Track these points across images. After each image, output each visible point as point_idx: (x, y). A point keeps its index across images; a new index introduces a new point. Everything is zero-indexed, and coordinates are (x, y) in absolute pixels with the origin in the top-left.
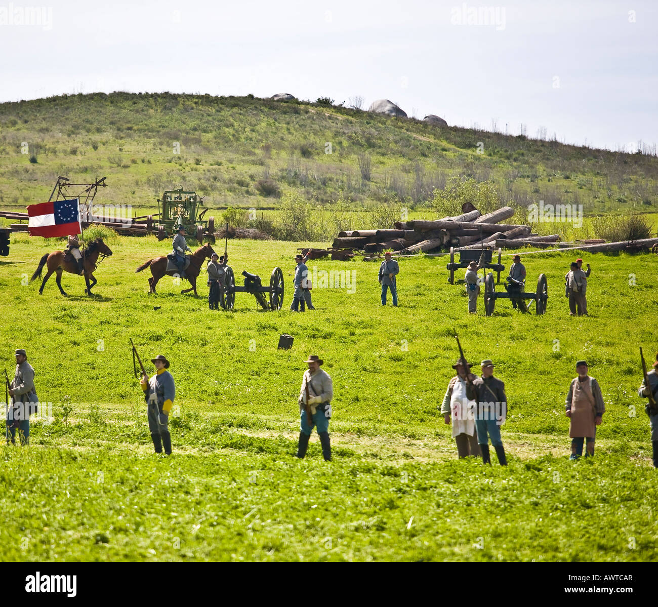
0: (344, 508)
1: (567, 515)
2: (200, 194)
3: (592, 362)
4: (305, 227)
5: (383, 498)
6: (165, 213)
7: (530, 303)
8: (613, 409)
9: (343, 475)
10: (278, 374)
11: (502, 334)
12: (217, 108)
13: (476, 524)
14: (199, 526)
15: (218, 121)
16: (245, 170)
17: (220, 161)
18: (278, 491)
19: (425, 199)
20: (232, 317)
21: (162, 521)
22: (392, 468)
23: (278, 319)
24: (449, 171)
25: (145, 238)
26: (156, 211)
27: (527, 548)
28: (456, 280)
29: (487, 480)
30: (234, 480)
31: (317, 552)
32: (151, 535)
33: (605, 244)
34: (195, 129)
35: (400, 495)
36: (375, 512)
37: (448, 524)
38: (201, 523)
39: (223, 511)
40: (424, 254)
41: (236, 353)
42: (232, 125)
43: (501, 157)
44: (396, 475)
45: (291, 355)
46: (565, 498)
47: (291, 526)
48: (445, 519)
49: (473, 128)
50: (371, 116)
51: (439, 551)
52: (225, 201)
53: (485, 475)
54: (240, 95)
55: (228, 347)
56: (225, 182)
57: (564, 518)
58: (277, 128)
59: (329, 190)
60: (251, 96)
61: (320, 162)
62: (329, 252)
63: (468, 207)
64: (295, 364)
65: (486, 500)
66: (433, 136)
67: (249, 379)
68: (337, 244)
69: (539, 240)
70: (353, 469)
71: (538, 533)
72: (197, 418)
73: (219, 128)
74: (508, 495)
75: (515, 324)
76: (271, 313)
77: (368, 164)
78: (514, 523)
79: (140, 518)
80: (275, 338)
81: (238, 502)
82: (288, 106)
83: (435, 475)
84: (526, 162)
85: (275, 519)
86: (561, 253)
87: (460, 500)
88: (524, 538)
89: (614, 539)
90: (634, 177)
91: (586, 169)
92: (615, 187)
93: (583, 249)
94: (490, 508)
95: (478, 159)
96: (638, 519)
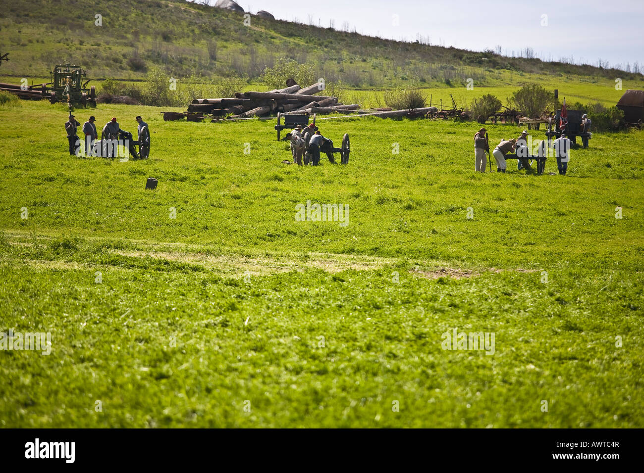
0: (197, 310)
1: (363, 313)
2: (84, 68)
3: (382, 200)
4: (166, 95)
5: (227, 303)
6: (56, 83)
7: (338, 157)
8: (396, 235)
9: (196, 286)
10: (146, 208)
11: (316, 179)
13: (296, 321)
14: (85, 324)
15: (97, 11)
16: (119, 50)
17: (99, 42)
18: (146, 297)
19: (258, 75)
20: (109, 164)
21: (56, 320)
22: (233, 280)
23: (146, 166)
24: (277, 55)
25: (40, 102)
26: (49, 81)
27: (334, 339)
28: (281, 138)
29: (304, 289)
30: (112, 289)
33: (392, 112)
34: (79, 17)
35: (240, 300)
36: (220, 313)
37: (275, 321)
38: (87, 322)
39: (104, 312)
40: (258, 118)
41: (113, 192)
43: (315, 43)
44: (236, 285)
45: (156, 193)
46: (362, 302)
47: (157, 324)
48: (274, 318)
49: (294, 21)
50: (217, 10)
51: (269, 342)
52: (104, 74)
53: (303, 285)
55: (106, 187)
56: (103, 59)
57: (360, 317)
58: (144, 18)
59: (185, 67)
61: (178, 45)
62: (185, 115)
64: (159, 201)
65: (303, 303)
66: (263, 27)
67: (123, 212)
68: (191, 109)
69: (344, 108)
70: (204, 281)
71: (341, 327)
72: (82, 241)
74: (320, 300)
75: (325, 172)
76: (140, 161)
77: (215, 47)
78: (324, 321)
79: (39, 318)
80: (143, 180)
81: (115, 306)
82: (152, 1)
83: (265, 285)
84: (334, 48)
85: (144, 319)
86: (360, 118)
87: (284, 304)
88: (332, 332)
89: (397, 332)
90: (413, 61)
91: (378, 55)
92: (399, 69)
93: (376, 115)
94: (306, 310)
95: (298, 45)
96: (414, 317)
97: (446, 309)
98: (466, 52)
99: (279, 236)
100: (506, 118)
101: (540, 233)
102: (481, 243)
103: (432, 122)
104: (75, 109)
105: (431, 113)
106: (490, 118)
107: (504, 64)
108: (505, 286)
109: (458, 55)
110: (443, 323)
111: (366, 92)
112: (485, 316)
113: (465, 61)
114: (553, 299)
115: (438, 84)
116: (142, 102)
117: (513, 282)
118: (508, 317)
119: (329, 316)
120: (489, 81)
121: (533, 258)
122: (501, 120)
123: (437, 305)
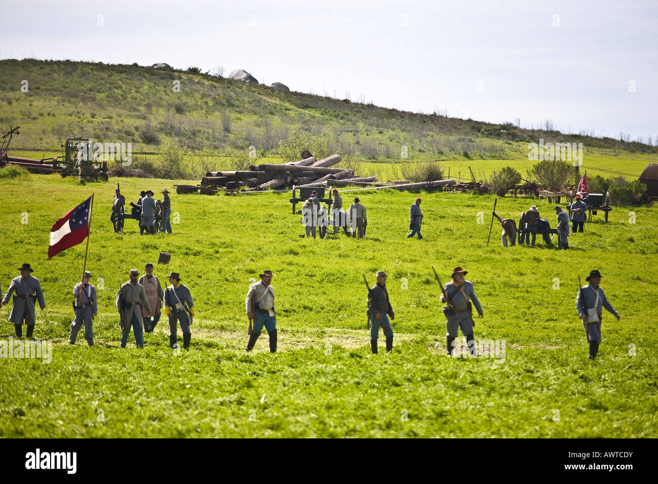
0: (211, 387)
1: (382, 391)
3: (400, 274)
4: (179, 168)
5: (242, 380)
6: (68, 156)
8: (415, 310)
9: (210, 362)
11: (332, 252)
12: (108, 73)
13: (313, 399)
14: (97, 402)
15: (109, 84)
16: (131, 122)
17: (111, 115)
18: (159, 374)
19: (272, 148)
20: (121, 239)
21: (67, 398)
22: (248, 356)
23: (159, 240)
24: (291, 127)
26: (60, 155)
27: (352, 417)
28: (296, 211)
29: (321, 365)
30: (124, 366)
31: (191, 422)
32: (59, 410)
33: (410, 184)
34: (91, 90)
35: (255, 377)
36: (236, 390)
37: (291, 399)
38: (99, 400)
39: (116, 390)
40: (272, 191)
42: (121, 87)
43: (331, 115)
44: (251, 362)
45: (169, 268)
46: (380, 378)
47: (170, 402)
48: (290, 395)
49: (309, 93)
50: (231, 82)
51: (286, 420)
53: (320, 361)
54: (127, 64)
55: (118, 262)
56: (115, 132)
57: (379, 394)
58: (156, 90)
59: (198, 139)
60: (136, 65)
61: (191, 117)
62: (199, 188)
63: (306, 154)
65: (320, 380)
66: (278, 99)
68: (204, 182)
69: (360, 181)
70: (218, 357)
71: (360, 405)
73: (110, 89)
74: (337, 377)
75: (342, 245)
77: (229, 120)
78: (341, 398)
79: (50, 396)
80: (156, 255)
81: (128, 383)
82: (165, 73)
83: (281, 362)
84: (350, 120)
85: (157, 397)
86: (377, 191)
87: (301, 381)
88: (350, 410)
89: (417, 410)
90: (430, 133)
91: (395, 127)
92: (416, 141)
93: (393, 188)
94: (324, 387)
95: (314, 117)
96: (435, 395)
97: (467, 386)
98: (485, 124)
99: (294, 311)
100: (526, 191)
101: (562, 309)
102: (502, 318)
103: (450, 195)
104: (86, 183)
105: (450, 186)
106: (510, 190)
107: (523, 137)
108: (527, 363)
109: (476, 127)
110: (464, 401)
111: (383, 165)
112: (508, 394)
113: (483, 133)
114: (577, 376)
115: (456, 156)
116: (154, 175)
117: (535, 359)
118: (530, 395)
119: (347, 393)
120: (508, 154)
121: (554, 334)
122: (521, 193)
123: (457, 382)
